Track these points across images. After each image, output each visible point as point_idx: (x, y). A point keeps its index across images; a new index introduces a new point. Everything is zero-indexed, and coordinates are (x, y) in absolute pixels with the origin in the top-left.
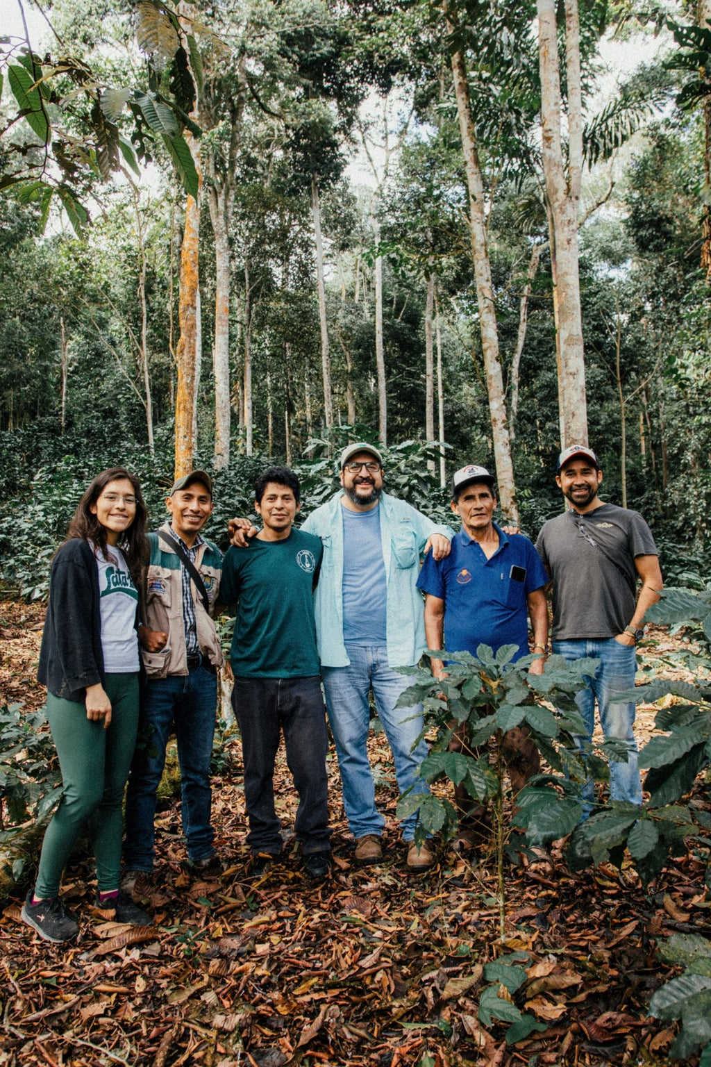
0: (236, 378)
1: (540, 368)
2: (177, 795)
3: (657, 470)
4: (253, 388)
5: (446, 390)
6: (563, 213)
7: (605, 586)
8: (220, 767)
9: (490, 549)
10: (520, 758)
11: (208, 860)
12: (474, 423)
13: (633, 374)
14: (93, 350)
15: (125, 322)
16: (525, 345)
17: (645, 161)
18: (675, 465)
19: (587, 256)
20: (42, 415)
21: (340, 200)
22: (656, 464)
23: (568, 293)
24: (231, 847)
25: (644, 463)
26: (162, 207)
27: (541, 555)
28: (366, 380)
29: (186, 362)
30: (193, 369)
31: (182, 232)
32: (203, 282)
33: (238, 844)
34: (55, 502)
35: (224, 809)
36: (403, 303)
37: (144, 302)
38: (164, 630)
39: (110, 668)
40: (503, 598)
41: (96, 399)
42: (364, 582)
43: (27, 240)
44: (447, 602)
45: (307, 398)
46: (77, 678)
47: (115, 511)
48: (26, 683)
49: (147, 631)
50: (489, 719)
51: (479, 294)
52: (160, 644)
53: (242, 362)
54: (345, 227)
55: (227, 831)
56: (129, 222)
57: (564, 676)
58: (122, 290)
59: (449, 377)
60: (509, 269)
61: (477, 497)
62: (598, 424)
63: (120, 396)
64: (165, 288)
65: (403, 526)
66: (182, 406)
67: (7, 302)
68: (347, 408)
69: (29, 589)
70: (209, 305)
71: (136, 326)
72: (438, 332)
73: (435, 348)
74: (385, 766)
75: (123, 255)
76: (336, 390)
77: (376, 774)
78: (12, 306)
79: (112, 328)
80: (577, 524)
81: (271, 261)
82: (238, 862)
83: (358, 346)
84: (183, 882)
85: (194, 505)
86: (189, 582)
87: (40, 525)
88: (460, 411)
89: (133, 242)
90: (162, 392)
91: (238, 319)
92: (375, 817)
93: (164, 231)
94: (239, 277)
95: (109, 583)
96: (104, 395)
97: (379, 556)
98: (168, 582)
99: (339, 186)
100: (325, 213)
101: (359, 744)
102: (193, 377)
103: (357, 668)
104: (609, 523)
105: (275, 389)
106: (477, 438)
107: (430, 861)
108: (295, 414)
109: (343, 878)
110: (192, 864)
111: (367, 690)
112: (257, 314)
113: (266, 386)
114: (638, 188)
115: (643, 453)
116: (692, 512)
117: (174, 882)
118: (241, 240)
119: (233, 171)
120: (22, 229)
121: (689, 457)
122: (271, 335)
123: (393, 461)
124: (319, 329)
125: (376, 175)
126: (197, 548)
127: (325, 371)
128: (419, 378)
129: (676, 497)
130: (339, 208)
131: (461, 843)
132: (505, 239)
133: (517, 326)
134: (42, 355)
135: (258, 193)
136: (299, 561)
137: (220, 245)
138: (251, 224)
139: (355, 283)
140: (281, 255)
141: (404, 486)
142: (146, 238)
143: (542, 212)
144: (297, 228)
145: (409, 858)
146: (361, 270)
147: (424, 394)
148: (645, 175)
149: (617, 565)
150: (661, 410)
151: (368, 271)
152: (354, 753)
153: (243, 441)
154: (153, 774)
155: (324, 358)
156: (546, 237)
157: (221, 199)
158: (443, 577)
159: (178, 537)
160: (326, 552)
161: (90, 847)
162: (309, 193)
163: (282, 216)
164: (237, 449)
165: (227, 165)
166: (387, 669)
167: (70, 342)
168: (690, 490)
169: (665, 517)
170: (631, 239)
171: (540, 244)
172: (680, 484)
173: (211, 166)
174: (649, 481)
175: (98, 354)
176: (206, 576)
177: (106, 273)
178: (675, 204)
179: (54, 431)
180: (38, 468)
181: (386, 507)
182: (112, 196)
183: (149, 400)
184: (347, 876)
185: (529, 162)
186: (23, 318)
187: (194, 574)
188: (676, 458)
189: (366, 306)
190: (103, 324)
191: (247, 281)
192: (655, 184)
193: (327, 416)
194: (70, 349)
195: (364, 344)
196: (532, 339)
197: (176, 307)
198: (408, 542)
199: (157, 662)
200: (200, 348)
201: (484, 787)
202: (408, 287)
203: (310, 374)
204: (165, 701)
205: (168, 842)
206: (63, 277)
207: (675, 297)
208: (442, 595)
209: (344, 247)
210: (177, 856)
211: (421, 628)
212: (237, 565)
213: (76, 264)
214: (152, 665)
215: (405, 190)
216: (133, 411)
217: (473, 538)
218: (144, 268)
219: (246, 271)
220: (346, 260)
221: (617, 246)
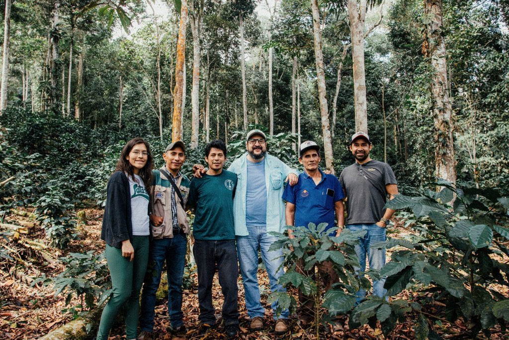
0: (202, 107)
1: (347, 103)
2: (166, 298)
3: (402, 153)
4: (210, 111)
5: (302, 114)
6: (357, 28)
7: (371, 198)
8: (188, 285)
9: (317, 181)
10: (328, 276)
11: (179, 327)
12: (315, 129)
13: (391, 107)
14: (135, 92)
15: (150, 79)
16: (340, 92)
17: (398, 6)
18: (411, 150)
19: (370, 51)
20: (110, 122)
21: (253, 23)
22: (402, 150)
23: (359, 66)
24: (191, 322)
25: (396, 149)
26: (169, 25)
27: (342, 184)
28: (264, 108)
29: (178, 98)
30: (182, 101)
31: (178, 37)
32: (187, 61)
33: (195, 321)
34: (114, 162)
35: (189, 305)
36: (282, 72)
37: (159, 69)
38: (162, 216)
39: (135, 233)
40: (323, 205)
41: (136, 115)
42: (257, 196)
43: (105, 40)
44: (296, 206)
45: (236, 116)
46: (118, 237)
47: (138, 159)
48: (98, 246)
49: (153, 216)
50: (313, 257)
51: (317, 66)
52: (160, 222)
53: (205, 99)
54: (255, 35)
55: (190, 315)
56: (153, 32)
57: (349, 237)
58: (149, 64)
59: (304, 107)
60: (332, 56)
61: (311, 156)
62: (374, 130)
63: (147, 114)
64: (169, 63)
65: (276, 169)
66: (176, 118)
67: (95, 69)
68: (255, 121)
69: (101, 202)
70: (190, 71)
71: (156, 81)
72: (298, 85)
73: (297, 93)
74: (267, 286)
75: (150, 48)
76: (250, 113)
77: (262, 289)
78: (97, 71)
79: (145, 81)
80: (358, 169)
81: (220, 51)
82: (194, 329)
83: (260, 92)
84: (167, 337)
85: (177, 157)
86: (174, 194)
87: (107, 172)
88: (308, 123)
89: (155, 41)
90: (167, 113)
91: (204, 78)
92: (260, 309)
93: (169, 37)
94: (205, 58)
95: (135, 192)
96: (140, 113)
97: (264, 183)
98: (164, 193)
99: (252, 16)
100: (246, 28)
101: (253, 273)
102: (181, 104)
103: (252, 237)
104: (374, 168)
105: (221, 112)
106: (316, 136)
107: (285, 329)
108: (230, 124)
109: (244, 337)
110: (172, 329)
111: (257, 247)
112: (213, 76)
113: (216, 110)
114: (394, 19)
115: (396, 144)
116: (419, 173)
117: (163, 337)
118: (206, 41)
119: (202, 9)
120: (103, 35)
121: (417, 146)
122: (219, 86)
123: (274, 142)
124: (242, 83)
125: (270, 11)
126: (178, 178)
127: (244, 103)
128: (289, 108)
129: (411, 165)
130: (253, 26)
131: (301, 321)
132: (331, 42)
133: (336, 83)
134: (111, 94)
135: (214, 20)
136: (226, 185)
137: (196, 43)
138: (210, 34)
139: (260, 62)
140: (224, 48)
141: (279, 154)
142: (161, 39)
143: (348, 29)
144: (232, 36)
145: (276, 327)
146: (262, 56)
147: (291, 115)
148: (397, 12)
149: (377, 189)
150: (404, 124)
151: (265, 57)
152: (251, 277)
153: (205, 136)
154: (154, 285)
155: (244, 97)
156: (350, 41)
157: (196, 22)
158: (295, 194)
159: (169, 172)
160: (239, 181)
161: (124, 320)
162: (238, 19)
163: (225, 30)
164: (202, 140)
165: (200, 6)
166: (266, 237)
167: (124, 88)
168: (418, 162)
169: (406, 175)
170: (390, 43)
171: (347, 44)
172: (413, 159)
173: (192, 6)
174: (398, 158)
175: (138, 94)
176: (182, 191)
177: (142, 56)
178: (412, 26)
179: (116, 129)
180: (107, 146)
181: (268, 161)
182: (146, 20)
183: (161, 115)
184: (246, 336)
185: (342, 6)
186: (102, 77)
187: (177, 189)
188: (411, 147)
189: (264, 73)
190: (140, 79)
191: (208, 60)
192: (402, 17)
193: (245, 124)
194: (125, 91)
195: (262, 91)
196: (343, 89)
197: (174, 72)
198: (278, 177)
199: (158, 231)
200: (185, 91)
201: (310, 289)
202: (284, 64)
203: (237, 105)
204: (161, 250)
205: (161, 319)
206: (121, 57)
207: (411, 70)
208: (294, 202)
209: (254, 45)
210: (165, 325)
211: (284, 218)
212: (196, 186)
213: (128, 51)
214: (156, 233)
215: (283, 18)
216: (153, 121)
217: (309, 175)
218: (159, 54)
219: (208, 56)
220: (255, 51)
221: (384, 46)
